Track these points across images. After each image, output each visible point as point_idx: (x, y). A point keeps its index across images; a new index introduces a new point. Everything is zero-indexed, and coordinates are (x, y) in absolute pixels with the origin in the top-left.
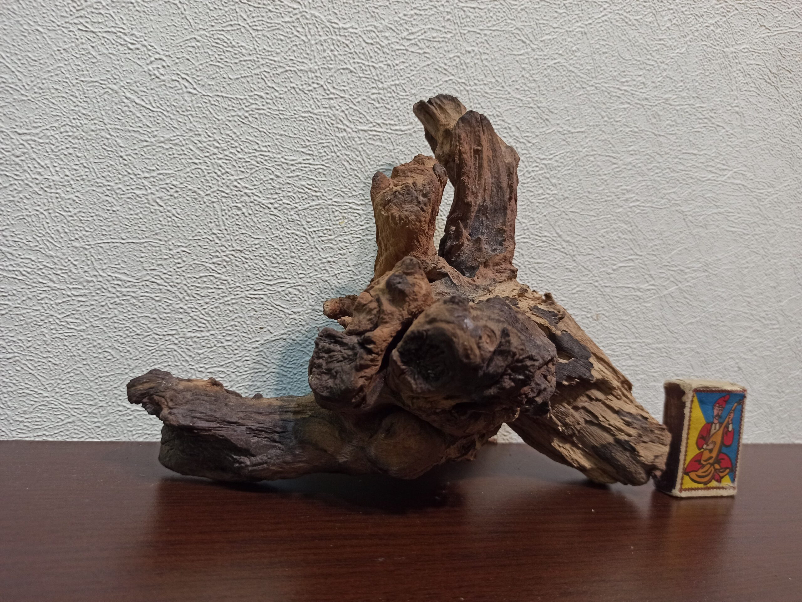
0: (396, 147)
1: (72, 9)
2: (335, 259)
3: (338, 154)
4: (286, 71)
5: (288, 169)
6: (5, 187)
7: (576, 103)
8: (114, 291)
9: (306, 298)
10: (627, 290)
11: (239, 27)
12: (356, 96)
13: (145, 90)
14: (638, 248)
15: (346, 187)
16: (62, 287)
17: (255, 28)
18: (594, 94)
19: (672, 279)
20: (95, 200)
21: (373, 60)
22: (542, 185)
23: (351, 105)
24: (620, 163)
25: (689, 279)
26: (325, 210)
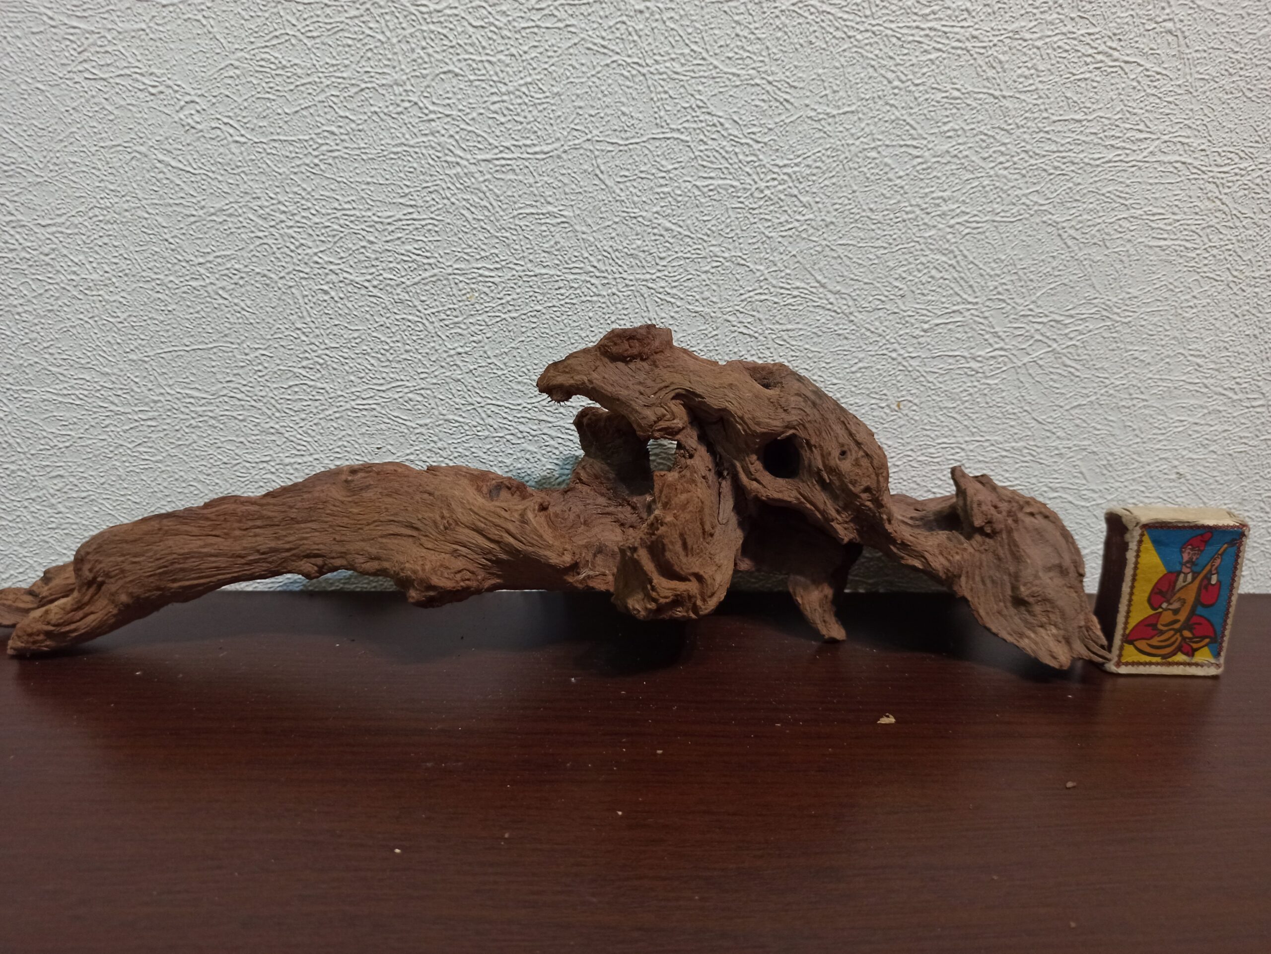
0: (538, 178)
1: (72, 52)
2: (468, 349)
3: (453, 200)
4: (362, 90)
5: (384, 230)
6: (41, 295)
7: (837, 64)
8: (187, 411)
9: (433, 405)
10: (951, 360)
11: (287, 37)
12: (468, 111)
13: (180, 147)
14: (970, 292)
15: (470, 247)
16: (127, 411)
17: (309, 34)
18: (871, 44)
19: (1040, 338)
20: (145, 300)
21: (488, 51)
22: (786, 208)
23: (463, 126)
24: (927, 154)
25: (1072, 335)
26: (445, 282)
